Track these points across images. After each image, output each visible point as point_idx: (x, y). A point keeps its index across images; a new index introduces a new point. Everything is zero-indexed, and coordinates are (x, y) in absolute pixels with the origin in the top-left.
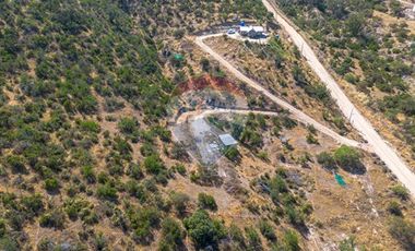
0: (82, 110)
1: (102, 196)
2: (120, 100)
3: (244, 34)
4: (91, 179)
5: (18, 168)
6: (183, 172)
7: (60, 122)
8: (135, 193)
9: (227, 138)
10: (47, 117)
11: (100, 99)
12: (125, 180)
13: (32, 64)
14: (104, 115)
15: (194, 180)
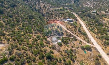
0: (29, 33)
1: (29, 47)
2: (38, 32)
3: (68, 21)
4: (28, 44)
5: (15, 40)
6: (48, 46)
7: (24, 34)
8: (36, 48)
9: (60, 41)
10: (22, 33)
11: (34, 31)
12: (34, 45)
13: (21, 24)
14: (34, 34)
15: (50, 48)
